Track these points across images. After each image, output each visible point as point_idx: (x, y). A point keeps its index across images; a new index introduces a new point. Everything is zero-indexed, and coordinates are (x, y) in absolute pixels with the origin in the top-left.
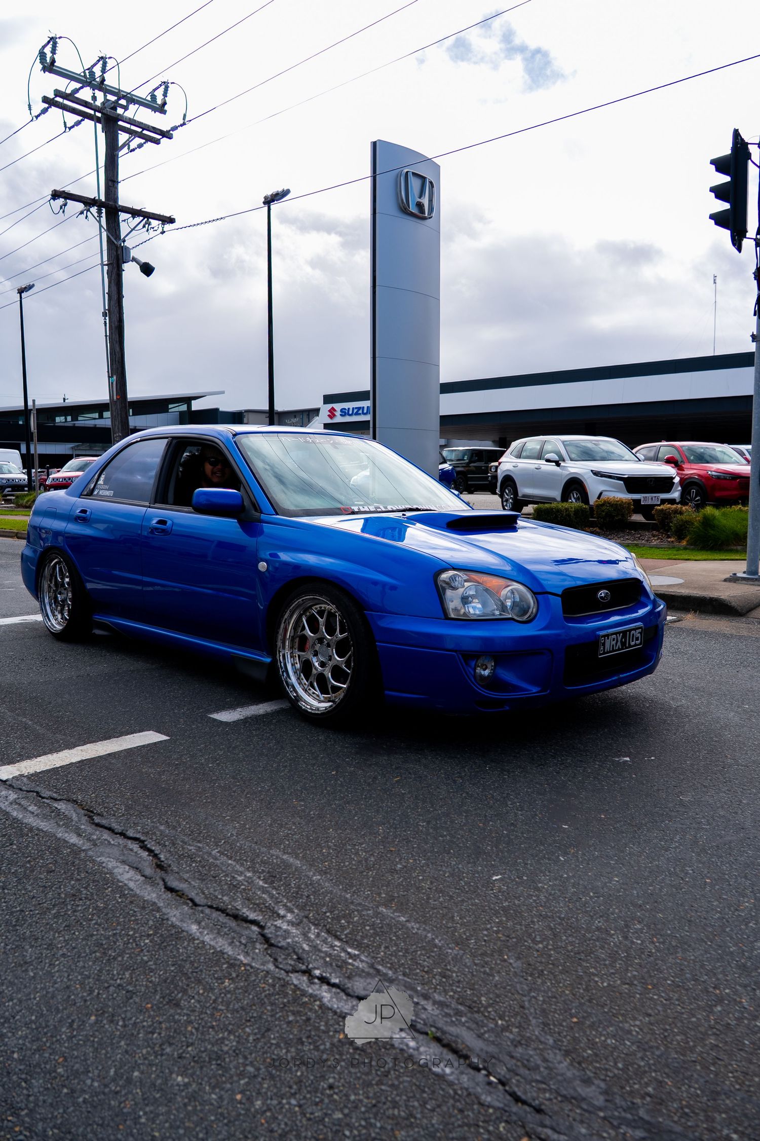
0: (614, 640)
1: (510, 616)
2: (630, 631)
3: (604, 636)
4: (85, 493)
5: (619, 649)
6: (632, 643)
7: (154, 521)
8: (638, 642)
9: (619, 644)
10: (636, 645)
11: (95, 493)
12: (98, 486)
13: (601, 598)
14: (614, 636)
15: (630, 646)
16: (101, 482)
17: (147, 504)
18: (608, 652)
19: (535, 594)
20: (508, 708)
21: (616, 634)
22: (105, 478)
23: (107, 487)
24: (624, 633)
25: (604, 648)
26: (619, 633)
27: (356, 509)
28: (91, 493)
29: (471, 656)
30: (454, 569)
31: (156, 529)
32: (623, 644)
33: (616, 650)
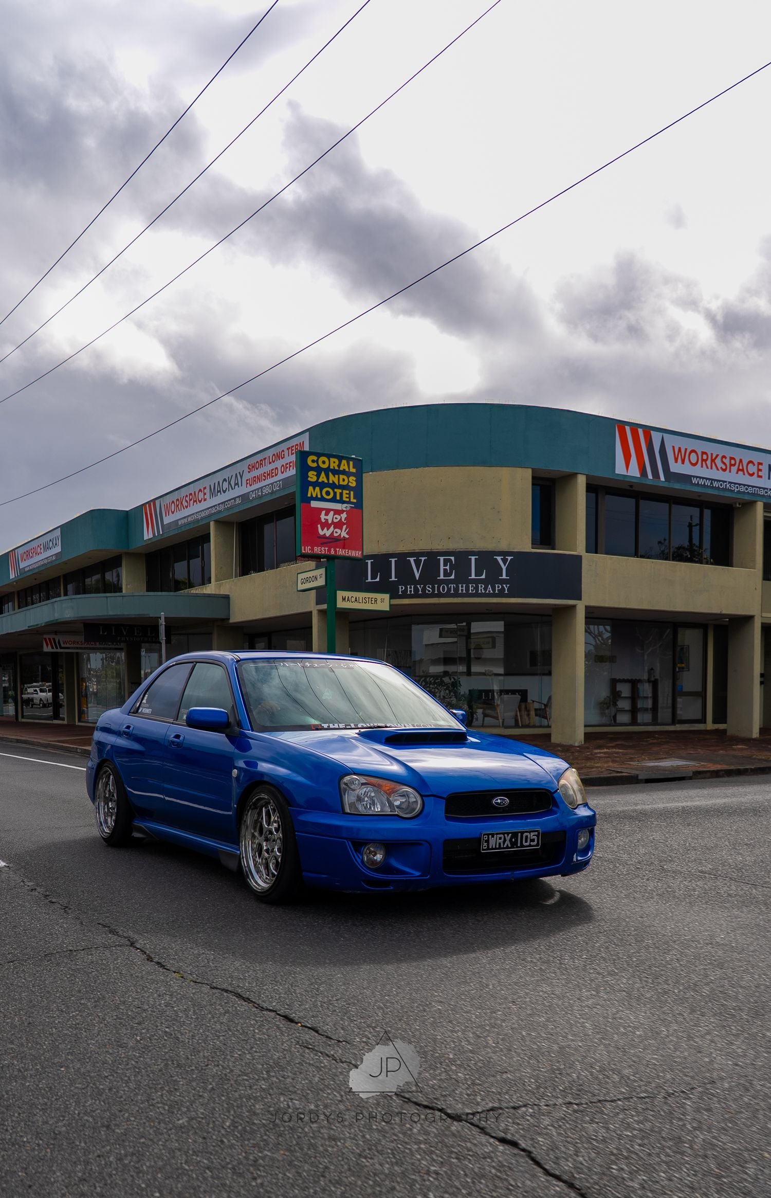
0: (500, 838)
1: (396, 813)
2: (522, 833)
3: (488, 835)
4: (132, 711)
5: (507, 847)
6: (525, 844)
7: (172, 736)
8: (535, 843)
9: (508, 842)
10: (530, 846)
11: (140, 711)
12: (142, 705)
13: (497, 803)
14: (502, 836)
15: (522, 846)
16: (144, 701)
17: (171, 720)
18: (492, 849)
19: (422, 796)
20: (392, 888)
21: (504, 834)
22: (148, 697)
23: (148, 705)
24: (515, 835)
25: (488, 845)
26: (508, 834)
27: (325, 726)
28: (137, 711)
29: (360, 844)
30: (355, 774)
31: (173, 742)
32: (514, 844)
33: (504, 848)
